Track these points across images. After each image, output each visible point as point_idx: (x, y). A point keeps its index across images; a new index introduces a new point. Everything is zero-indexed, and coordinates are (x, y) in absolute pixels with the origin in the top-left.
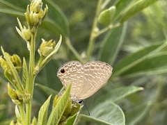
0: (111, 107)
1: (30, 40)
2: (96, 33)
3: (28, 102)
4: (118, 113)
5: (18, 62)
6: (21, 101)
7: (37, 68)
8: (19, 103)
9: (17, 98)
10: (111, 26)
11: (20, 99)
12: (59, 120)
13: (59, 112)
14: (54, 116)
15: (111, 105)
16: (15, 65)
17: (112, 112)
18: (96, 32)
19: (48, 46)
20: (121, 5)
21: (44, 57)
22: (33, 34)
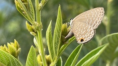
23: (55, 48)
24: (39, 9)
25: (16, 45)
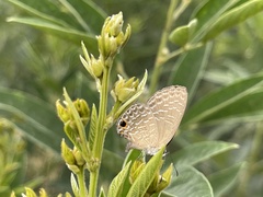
0: (189, 174)
1: (101, 77)
2: (164, 56)
3: (94, 171)
4: (201, 185)
7: (110, 120)
8: (78, 170)
9: (75, 163)
10: (188, 47)
11: (80, 164)
15: (189, 170)
16: (81, 115)
17: (190, 182)
18: (164, 53)
19: (129, 86)
20: (205, 13)
21: (121, 103)
22: (108, 67)
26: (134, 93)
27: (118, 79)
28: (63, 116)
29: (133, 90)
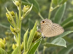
1: (19, 6)
3: (19, 33)
5: (14, 14)
6: (16, 33)
7: (22, 18)
8: (16, 34)
9: (15, 32)
11: (16, 32)
12: (32, 40)
13: (32, 36)
14: (30, 38)
16: (12, 15)
19: (27, 8)
21: (25, 13)
23: (29, 45)
24: (21, 20)
25: (4, 42)
26: (28, 10)
27: (24, 6)
28: (8, 17)
29: (28, 8)
